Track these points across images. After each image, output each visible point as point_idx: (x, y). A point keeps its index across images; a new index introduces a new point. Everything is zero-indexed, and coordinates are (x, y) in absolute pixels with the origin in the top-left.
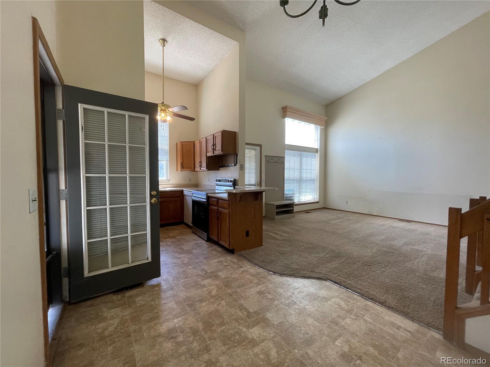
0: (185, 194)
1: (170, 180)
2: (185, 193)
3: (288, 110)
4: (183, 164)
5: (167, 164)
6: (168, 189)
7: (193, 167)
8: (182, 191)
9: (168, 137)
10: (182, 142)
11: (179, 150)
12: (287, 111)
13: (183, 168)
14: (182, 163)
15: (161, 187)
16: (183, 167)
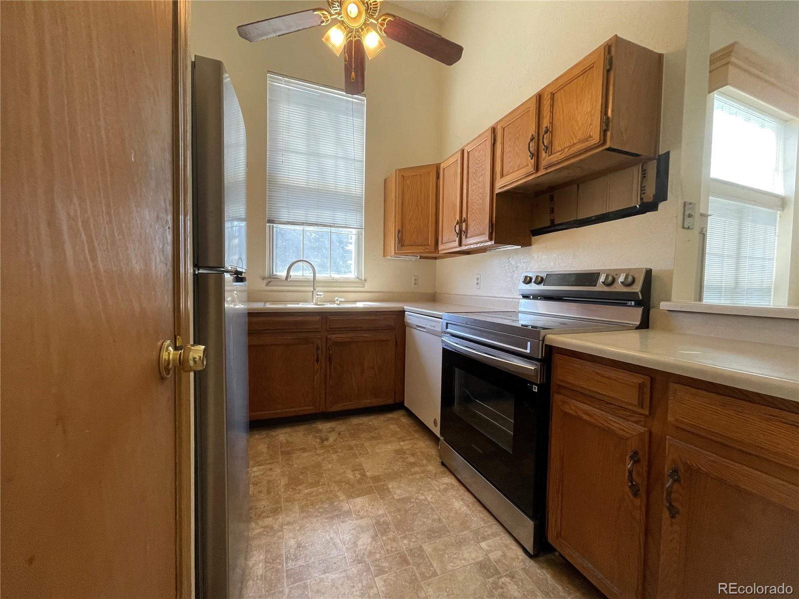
0: (409, 321)
1: (365, 280)
2: (412, 318)
3: (733, 59)
4: (402, 235)
5: (359, 235)
6: (360, 305)
7: (431, 241)
8: (402, 313)
9: (362, 161)
10: (400, 170)
11: (392, 195)
12: (728, 63)
13: (402, 246)
14: (399, 231)
15: (343, 300)
16: (401, 243)
